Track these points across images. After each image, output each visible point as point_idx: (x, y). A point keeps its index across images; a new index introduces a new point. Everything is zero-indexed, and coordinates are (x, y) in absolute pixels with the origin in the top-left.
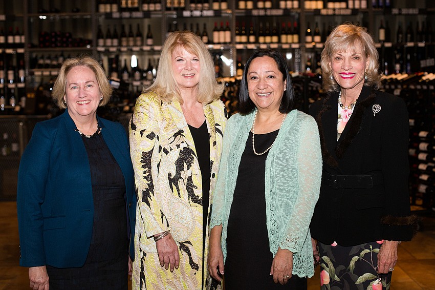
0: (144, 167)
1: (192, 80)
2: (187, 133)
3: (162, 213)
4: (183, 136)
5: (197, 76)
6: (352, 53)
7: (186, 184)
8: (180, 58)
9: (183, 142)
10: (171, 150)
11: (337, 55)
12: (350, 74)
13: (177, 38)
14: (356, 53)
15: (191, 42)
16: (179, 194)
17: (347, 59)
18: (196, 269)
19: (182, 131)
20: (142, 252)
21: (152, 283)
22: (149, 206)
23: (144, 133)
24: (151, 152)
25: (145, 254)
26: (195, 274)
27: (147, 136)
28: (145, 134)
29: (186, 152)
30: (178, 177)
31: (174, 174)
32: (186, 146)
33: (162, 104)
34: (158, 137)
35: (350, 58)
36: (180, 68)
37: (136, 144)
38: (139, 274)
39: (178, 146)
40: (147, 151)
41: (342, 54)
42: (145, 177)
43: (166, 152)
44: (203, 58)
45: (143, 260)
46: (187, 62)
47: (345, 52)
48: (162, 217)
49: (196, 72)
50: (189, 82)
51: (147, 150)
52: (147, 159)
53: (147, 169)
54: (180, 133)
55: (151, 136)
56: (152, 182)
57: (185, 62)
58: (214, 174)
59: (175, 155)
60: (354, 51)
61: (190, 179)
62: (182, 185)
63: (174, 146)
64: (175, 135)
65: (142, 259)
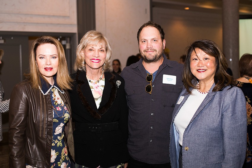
6: (100, 47)
11: (90, 48)
12: (97, 60)
14: (102, 48)
17: (97, 51)
35: (98, 50)
41: (94, 47)
47: (96, 46)
60: (102, 46)
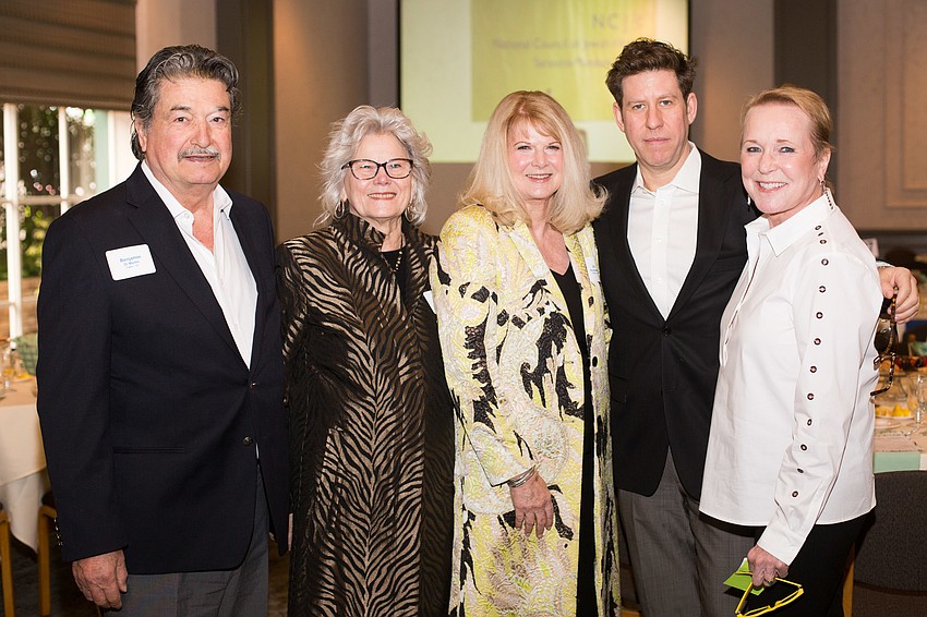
0: (471, 356)
1: (545, 185)
2: (552, 285)
3: (518, 436)
4: (547, 291)
5: (556, 179)
7: (555, 381)
8: (524, 144)
9: (548, 303)
10: (529, 318)
13: (519, 104)
15: (545, 112)
16: (543, 400)
18: (567, 537)
19: (544, 282)
20: (466, 513)
21: (486, 571)
22: (492, 427)
23: (468, 288)
24: (483, 326)
25: (472, 516)
26: (566, 546)
27: (473, 297)
28: (470, 291)
29: (555, 322)
30: (542, 368)
31: (534, 364)
32: (554, 309)
33: (498, 228)
34: (495, 297)
36: (522, 163)
37: (451, 312)
38: (460, 554)
39: (542, 311)
40: (475, 326)
42: (475, 376)
43: (519, 323)
44: (569, 144)
45: (468, 528)
46: (536, 151)
48: (519, 444)
49: (554, 172)
50: (540, 190)
51: (475, 322)
52: (475, 339)
53: (478, 360)
54: (539, 286)
55: (482, 295)
56: (490, 384)
57: (533, 151)
58: (595, 359)
59: (536, 328)
61: (561, 371)
62: (549, 383)
63: (533, 311)
64: (534, 291)
65: (465, 525)
